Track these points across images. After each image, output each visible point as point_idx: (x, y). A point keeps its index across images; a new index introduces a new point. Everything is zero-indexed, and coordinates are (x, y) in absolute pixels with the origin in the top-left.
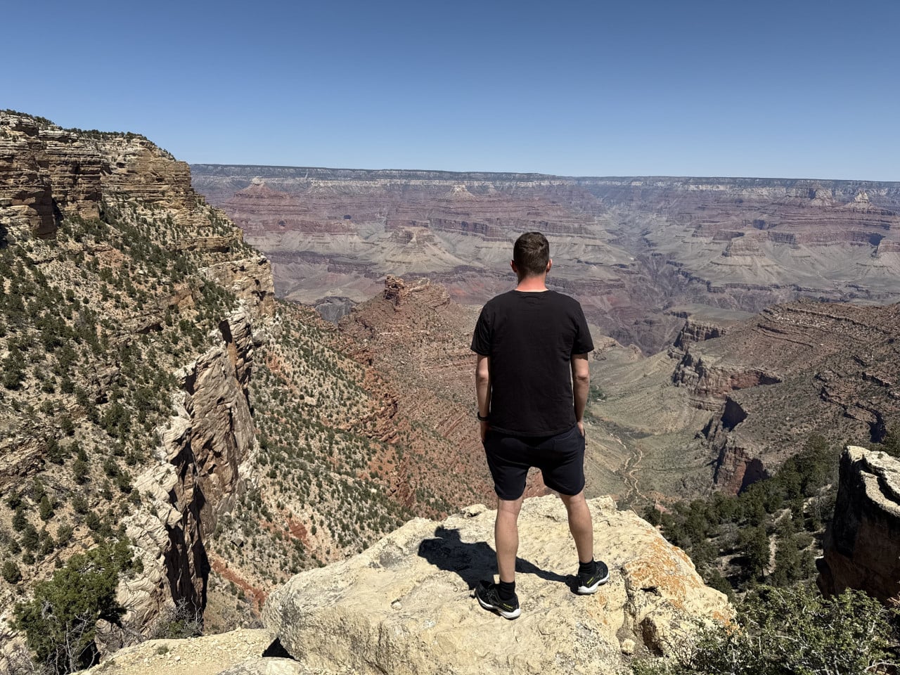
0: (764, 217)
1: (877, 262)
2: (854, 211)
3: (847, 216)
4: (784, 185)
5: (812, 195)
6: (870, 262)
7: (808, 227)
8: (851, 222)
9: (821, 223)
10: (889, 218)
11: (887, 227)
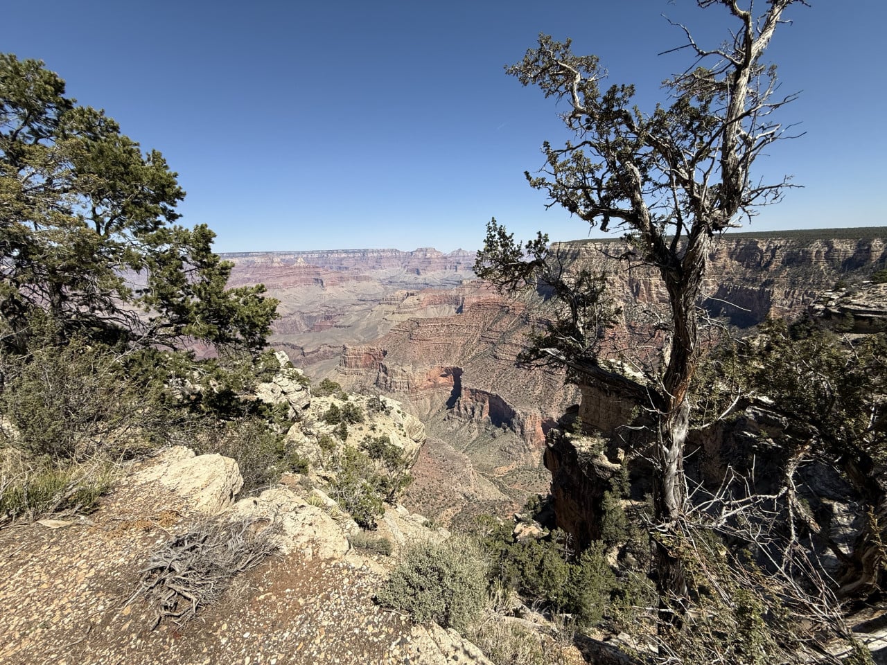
0: (248, 276)
1: (327, 292)
2: (299, 267)
3: (297, 270)
4: (242, 256)
5: (273, 262)
6: (324, 292)
7: (282, 278)
8: (300, 273)
9: (288, 276)
10: (318, 270)
11: (319, 274)
